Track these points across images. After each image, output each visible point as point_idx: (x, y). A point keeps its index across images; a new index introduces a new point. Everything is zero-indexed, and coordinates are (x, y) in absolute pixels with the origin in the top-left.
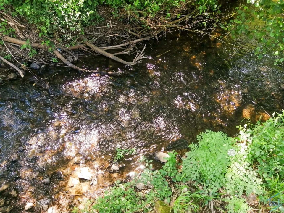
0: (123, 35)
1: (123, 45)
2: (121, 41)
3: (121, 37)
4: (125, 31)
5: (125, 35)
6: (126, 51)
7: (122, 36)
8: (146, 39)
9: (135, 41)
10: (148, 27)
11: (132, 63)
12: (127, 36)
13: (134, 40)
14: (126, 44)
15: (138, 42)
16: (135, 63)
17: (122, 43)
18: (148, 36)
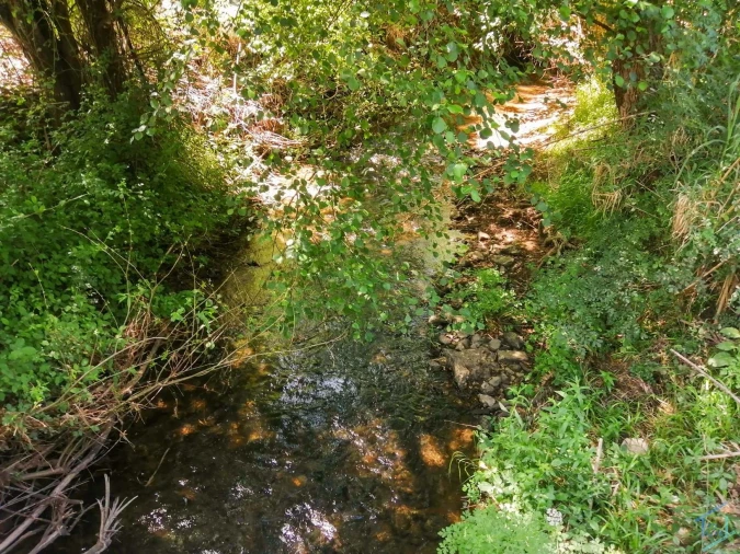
0: (8, 499)
1: (27, 523)
2: (16, 517)
3: (8, 507)
4: (11, 485)
5: (15, 494)
6: (51, 533)
7: (10, 503)
8: (84, 464)
9: (58, 491)
10: (92, 427)
11: (98, 544)
12: (26, 494)
13: (53, 489)
14: (35, 516)
15: (69, 486)
16: (109, 540)
17: (22, 520)
18: (86, 454)
